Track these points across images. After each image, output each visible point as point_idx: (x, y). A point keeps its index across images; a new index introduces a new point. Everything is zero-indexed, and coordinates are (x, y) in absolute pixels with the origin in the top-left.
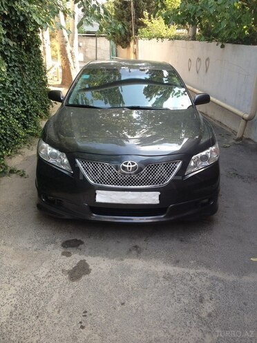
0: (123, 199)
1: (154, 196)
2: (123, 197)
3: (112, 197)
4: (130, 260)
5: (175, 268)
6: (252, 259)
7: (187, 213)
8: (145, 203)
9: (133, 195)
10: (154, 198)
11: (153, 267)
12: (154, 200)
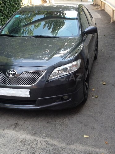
0: (8, 93)
1: (26, 92)
2: (7, 92)
3: (1, 91)
4: (8, 131)
5: (31, 137)
6: (84, 136)
7: (54, 104)
8: (21, 96)
9: (13, 90)
10: (26, 93)
11: (19, 135)
12: (26, 94)
